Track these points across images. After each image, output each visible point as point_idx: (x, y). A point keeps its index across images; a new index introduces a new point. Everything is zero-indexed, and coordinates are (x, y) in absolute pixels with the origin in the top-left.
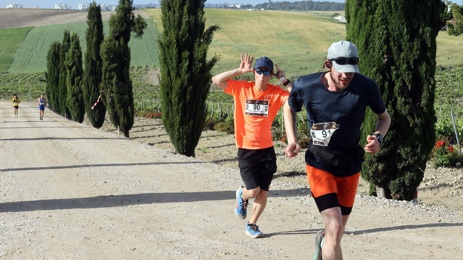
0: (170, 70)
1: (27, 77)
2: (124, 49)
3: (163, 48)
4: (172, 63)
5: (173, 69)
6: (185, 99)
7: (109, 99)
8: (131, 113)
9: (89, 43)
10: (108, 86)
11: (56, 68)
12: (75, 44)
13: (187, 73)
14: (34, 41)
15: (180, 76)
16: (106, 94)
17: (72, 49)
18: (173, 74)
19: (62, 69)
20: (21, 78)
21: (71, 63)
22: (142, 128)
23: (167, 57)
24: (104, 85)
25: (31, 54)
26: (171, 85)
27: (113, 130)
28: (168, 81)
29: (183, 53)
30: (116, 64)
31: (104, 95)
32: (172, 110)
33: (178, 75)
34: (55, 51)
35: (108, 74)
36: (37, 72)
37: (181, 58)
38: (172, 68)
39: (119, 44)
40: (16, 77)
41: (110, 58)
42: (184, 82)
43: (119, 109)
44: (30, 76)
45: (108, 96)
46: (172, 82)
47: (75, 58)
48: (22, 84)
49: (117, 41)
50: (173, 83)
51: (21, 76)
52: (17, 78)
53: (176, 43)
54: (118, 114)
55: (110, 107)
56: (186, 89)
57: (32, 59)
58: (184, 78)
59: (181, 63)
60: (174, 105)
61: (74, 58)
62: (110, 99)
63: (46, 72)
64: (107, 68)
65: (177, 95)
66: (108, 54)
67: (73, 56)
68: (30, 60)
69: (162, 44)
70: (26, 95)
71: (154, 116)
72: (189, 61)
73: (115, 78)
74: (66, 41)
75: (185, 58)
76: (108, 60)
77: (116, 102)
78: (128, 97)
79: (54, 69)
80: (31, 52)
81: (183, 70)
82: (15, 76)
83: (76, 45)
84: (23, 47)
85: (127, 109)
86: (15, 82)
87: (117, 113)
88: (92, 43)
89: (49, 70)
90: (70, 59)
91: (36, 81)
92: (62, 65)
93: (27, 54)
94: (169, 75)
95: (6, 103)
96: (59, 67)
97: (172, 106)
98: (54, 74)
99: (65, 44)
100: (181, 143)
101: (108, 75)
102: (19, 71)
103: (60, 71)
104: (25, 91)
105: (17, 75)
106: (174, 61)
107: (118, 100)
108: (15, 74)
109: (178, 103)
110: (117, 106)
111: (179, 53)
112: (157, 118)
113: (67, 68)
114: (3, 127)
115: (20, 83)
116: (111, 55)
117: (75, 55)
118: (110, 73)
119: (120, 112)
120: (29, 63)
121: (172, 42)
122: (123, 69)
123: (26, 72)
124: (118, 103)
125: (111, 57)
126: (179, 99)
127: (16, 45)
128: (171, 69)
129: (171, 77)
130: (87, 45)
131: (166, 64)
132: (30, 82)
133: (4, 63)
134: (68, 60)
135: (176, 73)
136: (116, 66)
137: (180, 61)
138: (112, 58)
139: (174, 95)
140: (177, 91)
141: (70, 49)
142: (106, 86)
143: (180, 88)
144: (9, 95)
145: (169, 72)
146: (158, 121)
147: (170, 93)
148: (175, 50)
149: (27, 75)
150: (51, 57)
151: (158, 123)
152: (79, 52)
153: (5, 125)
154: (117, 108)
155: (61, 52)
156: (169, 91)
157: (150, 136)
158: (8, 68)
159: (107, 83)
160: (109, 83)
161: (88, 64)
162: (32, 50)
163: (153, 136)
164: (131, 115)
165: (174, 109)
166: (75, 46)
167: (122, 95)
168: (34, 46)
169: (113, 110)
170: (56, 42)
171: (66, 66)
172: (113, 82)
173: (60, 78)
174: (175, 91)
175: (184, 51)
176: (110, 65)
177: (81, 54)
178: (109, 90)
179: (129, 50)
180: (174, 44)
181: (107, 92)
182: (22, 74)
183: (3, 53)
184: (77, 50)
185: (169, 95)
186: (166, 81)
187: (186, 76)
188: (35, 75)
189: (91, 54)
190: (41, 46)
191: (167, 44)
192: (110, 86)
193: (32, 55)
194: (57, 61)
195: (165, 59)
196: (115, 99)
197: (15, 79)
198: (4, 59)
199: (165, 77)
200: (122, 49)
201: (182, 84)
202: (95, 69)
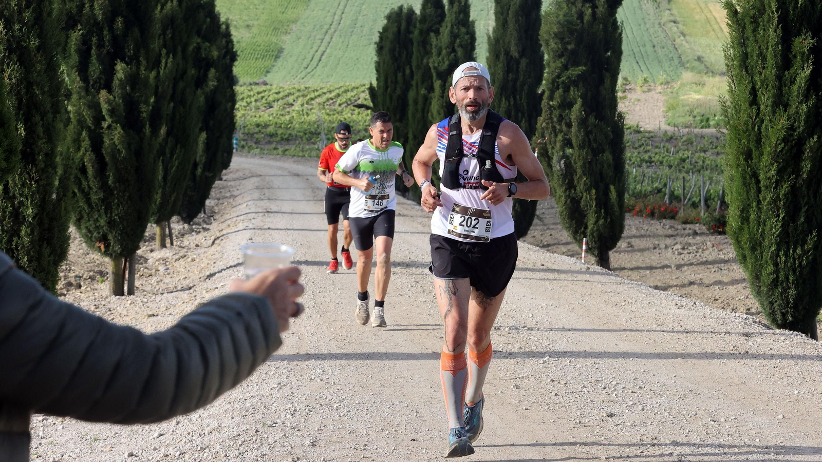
0: (757, 87)
1: (316, 97)
2: (605, 28)
3: (739, 25)
4: (764, 68)
5: (767, 85)
6: (797, 171)
7: (559, 162)
8: (616, 204)
9: (502, 8)
10: (558, 127)
11: (400, 75)
12: (460, 13)
13: (807, 97)
14: (336, 4)
15: (786, 106)
16: (553, 148)
17: (449, 25)
18: (766, 99)
19: (417, 77)
20: (300, 99)
21: (447, 63)
22: (629, 243)
23: (749, 50)
24: (548, 124)
25: (327, 38)
26: (759, 129)
27: (548, 245)
28: (750, 118)
29: (797, 41)
30: (584, 68)
31: (547, 152)
32: (759, 202)
33: (780, 102)
34: (399, 31)
35: (558, 93)
36: (342, 84)
37: (791, 56)
38: (763, 82)
39: (594, 14)
40: (287, 96)
41: (566, 49)
42: (796, 124)
43: (586, 191)
44: (325, 93)
45: (556, 154)
46: (762, 121)
47: (456, 48)
48: (303, 115)
49: (588, 5)
50: (764, 126)
51: (301, 94)
52: (290, 99)
53: (777, 11)
54: (582, 203)
55: (562, 186)
56: (800, 143)
57: (328, 51)
58: (797, 113)
59: (789, 70)
60: (767, 187)
61: (454, 51)
62: (562, 162)
63: (371, 84)
64: (559, 77)
65: (776, 158)
66: (562, 39)
67: (452, 43)
68: (324, 52)
69: (736, 12)
70: (314, 144)
71: (657, 211)
72: (813, 63)
73: (577, 107)
74: (429, 5)
75: (803, 54)
76: (560, 56)
77: (579, 171)
78: (610, 157)
79: (396, 77)
80: (327, 32)
81: (795, 87)
82: (286, 93)
83: (461, 16)
84: (307, 18)
85: (607, 192)
86: (284, 108)
87: (578, 202)
88: (509, 9)
89: (382, 78)
90: (444, 51)
91: (340, 109)
92: (418, 67)
93: (318, 37)
94: (754, 101)
95: (264, 162)
96: (408, 71)
97: (759, 191)
98: (395, 89)
99: (428, 11)
100: (781, 294)
101: (560, 96)
102: (294, 81)
103: (414, 83)
104: (311, 133)
105: (292, 91)
106: (771, 62)
107: (584, 166)
108: (286, 87)
109: (777, 182)
110: (581, 183)
111: (786, 41)
112: (665, 218)
113: (434, 75)
114: (266, 227)
115: (298, 112)
116: (569, 43)
117: (458, 40)
118: (567, 90)
119: (589, 200)
120: (320, 60)
121: (767, 8)
122: (601, 81)
123: (312, 83)
124: (585, 174)
125: (569, 47)
126: (780, 172)
127: (289, 13)
128: (762, 85)
129: (759, 108)
130: (496, 14)
131: (747, 71)
132: (324, 108)
133: (256, 59)
134: (439, 54)
135: (774, 96)
136: (584, 73)
137: (786, 62)
138: (574, 53)
139: (766, 159)
140: (776, 146)
141: (444, 24)
142: (554, 128)
143: (785, 140)
144: (270, 143)
145: (754, 92)
146: (667, 227)
147: (755, 154)
148: (775, 31)
149: (317, 91)
150: (387, 45)
151: (670, 232)
152: (467, 33)
153: (268, 219)
154: (580, 187)
155: (416, 32)
156: (752, 146)
157: (654, 264)
158: (268, 72)
159: (555, 119)
160: (561, 118)
161: (495, 65)
162: (329, 28)
163: (663, 267)
164: (616, 208)
165: (765, 199)
166: (457, 18)
167: (596, 152)
168: (336, 17)
169: (570, 191)
170: (401, 8)
171: (433, 71)
172: (573, 117)
173: (411, 102)
174: (769, 149)
175: (798, 34)
176: (567, 69)
177: (473, 38)
178: (560, 137)
179: (619, 31)
180: (773, 12)
181: (555, 142)
182: (302, 87)
183: (255, 32)
184: (463, 30)
185: (752, 159)
186: (744, 117)
187: (804, 106)
188: (337, 91)
189: (507, 40)
190: (354, 18)
191: (752, 12)
192: (564, 128)
193: (329, 40)
194: (404, 56)
195: (744, 58)
196: (576, 163)
197: (285, 101)
198: (259, 49)
199: (743, 108)
200: (601, 26)
201: (792, 128)
202: (515, 81)
